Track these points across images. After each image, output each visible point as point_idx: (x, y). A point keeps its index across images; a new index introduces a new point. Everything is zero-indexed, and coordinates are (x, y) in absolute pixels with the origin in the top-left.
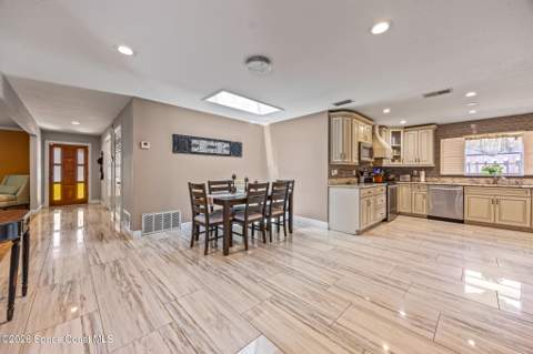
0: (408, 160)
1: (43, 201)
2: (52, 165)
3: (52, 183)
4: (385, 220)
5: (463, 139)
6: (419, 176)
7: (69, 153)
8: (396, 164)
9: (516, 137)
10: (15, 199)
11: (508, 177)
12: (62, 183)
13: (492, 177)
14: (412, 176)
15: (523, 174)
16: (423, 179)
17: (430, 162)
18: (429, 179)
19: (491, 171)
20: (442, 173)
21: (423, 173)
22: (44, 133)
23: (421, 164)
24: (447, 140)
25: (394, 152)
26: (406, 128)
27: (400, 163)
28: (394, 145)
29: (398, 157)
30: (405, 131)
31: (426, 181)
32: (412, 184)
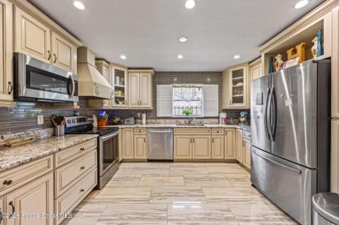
0: (131, 103)
4: (97, 188)
5: (171, 85)
6: (141, 118)
8: (121, 106)
9: (199, 88)
11: (197, 118)
13: (188, 118)
14: (135, 119)
15: (203, 116)
16: (144, 121)
17: (149, 106)
18: (149, 121)
19: (187, 114)
20: (158, 115)
21: (144, 115)
23: (143, 107)
24: (161, 86)
25: (116, 93)
26: (129, 69)
27: (124, 106)
28: (118, 85)
29: (122, 99)
30: (128, 73)
31: (147, 123)
32: (134, 128)
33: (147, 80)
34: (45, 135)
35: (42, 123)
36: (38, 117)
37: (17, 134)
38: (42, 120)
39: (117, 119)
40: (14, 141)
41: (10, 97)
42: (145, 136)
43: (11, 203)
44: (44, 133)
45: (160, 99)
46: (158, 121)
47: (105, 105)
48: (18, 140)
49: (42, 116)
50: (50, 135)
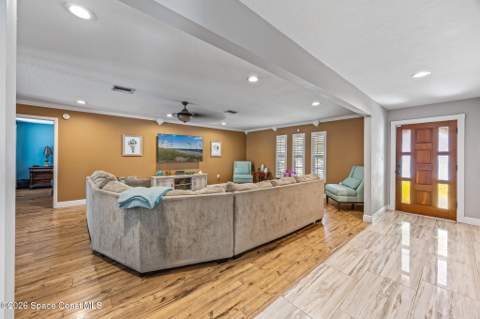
1: (387, 202)
2: (399, 154)
3: (399, 180)
7: (424, 134)
10: (356, 195)
12: (413, 180)
22: (389, 112)
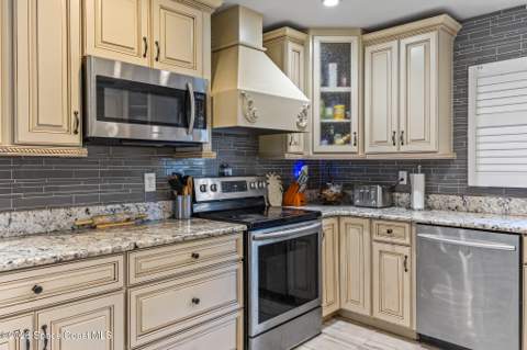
0: (373, 139)
6: (408, 189)
8: (339, 149)
16: (418, 199)
18: (436, 199)
23: (410, 150)
24: (486, 68)
25: (329, 111)
26: (366, 31)
27: (350, 148)
28: (333, 88)
29: (344, 129)
30: (364, 45)
31: (428, 207)
32: (371, 219)
33: (423, 55)
34: (158, 215)
35: (153, 189)
36: (147, 175)
37: (109, 207)
38: (154, 182)
39: (334, 190)
40: (100, 220)
41: (77, 139)
42: (406, 251)
43: (44, 328)
44: (156, 210)
45: (482, 121)
46: (474, 201)
47: (292, 149)
48: (107, 219)
49: (153, 175)
50: (167, 215)
